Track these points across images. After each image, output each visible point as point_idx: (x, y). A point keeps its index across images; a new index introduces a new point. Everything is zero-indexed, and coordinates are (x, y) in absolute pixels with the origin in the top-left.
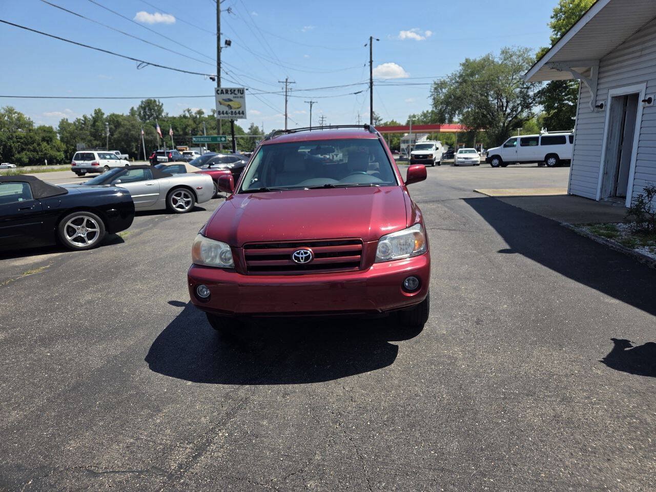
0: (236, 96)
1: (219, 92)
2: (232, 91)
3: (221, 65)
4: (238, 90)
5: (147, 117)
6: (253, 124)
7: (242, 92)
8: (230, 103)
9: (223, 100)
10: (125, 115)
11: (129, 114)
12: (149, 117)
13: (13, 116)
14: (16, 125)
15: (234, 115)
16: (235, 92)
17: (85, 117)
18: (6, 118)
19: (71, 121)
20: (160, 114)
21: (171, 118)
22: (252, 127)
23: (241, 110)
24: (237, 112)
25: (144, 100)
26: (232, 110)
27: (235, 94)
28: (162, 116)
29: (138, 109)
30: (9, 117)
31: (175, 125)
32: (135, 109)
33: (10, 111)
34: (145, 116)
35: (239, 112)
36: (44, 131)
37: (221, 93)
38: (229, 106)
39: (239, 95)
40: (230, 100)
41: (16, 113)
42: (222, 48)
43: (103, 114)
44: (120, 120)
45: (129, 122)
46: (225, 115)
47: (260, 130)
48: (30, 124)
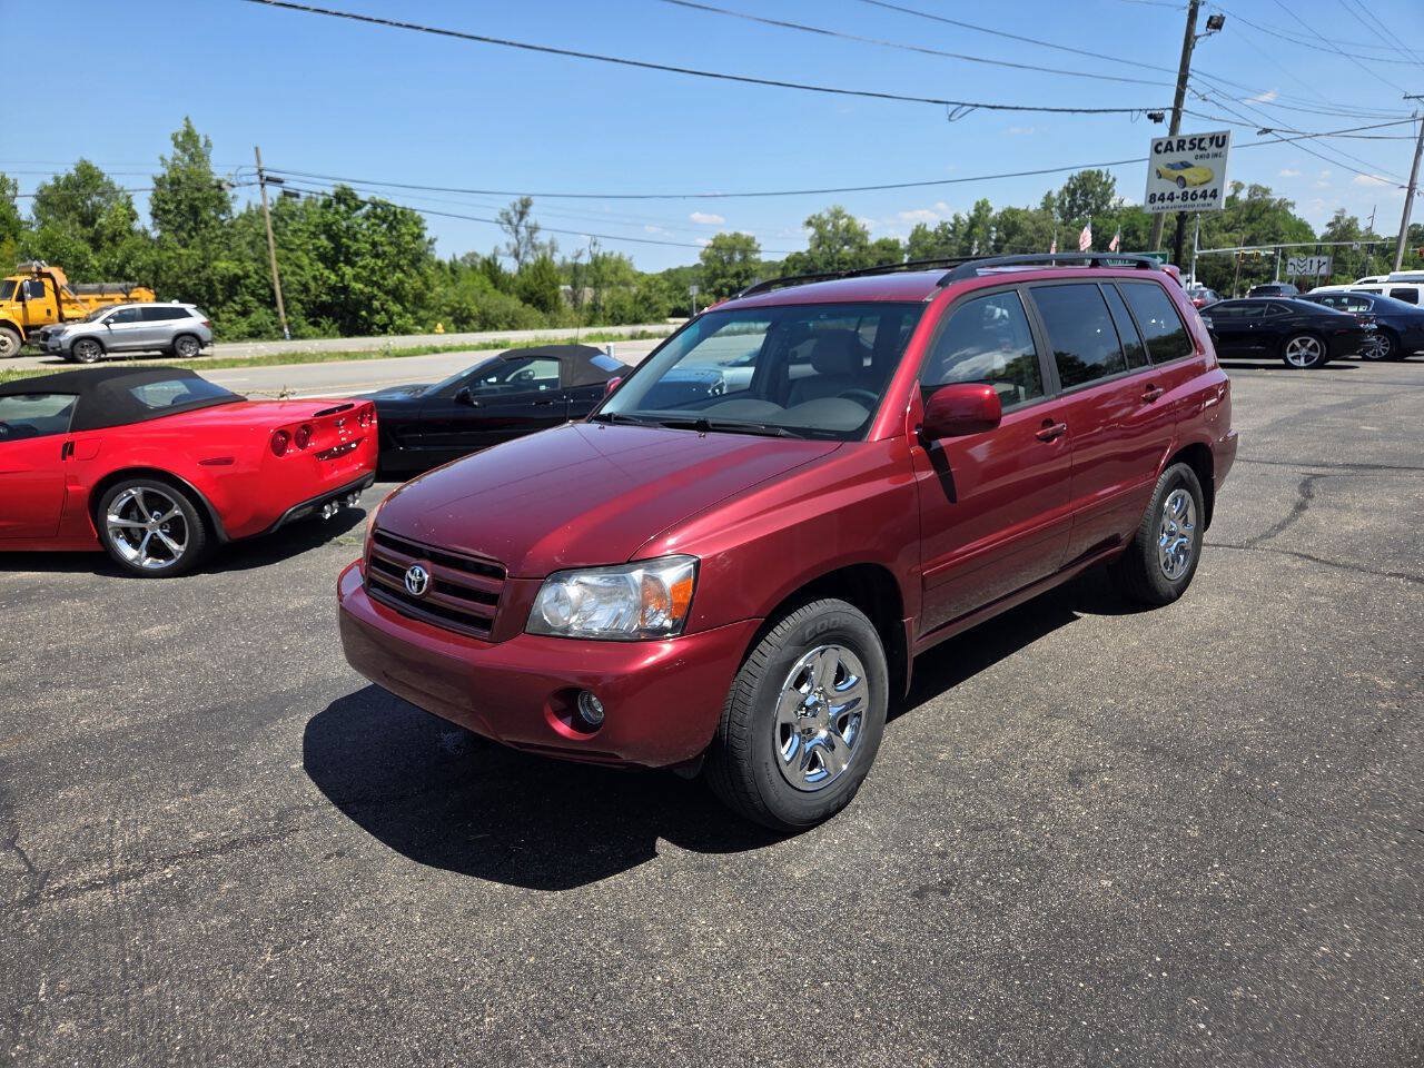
0: (1204, 152)
1: (1159, 148)
2: (1196, 142)
3: (1190, 81)
4: (1211, 139)
5: (1076, 210)
6: (1343, 211)
7: (1220, 143)
8: (1185, 173)
9: (1169, 165)
10: (1031, 209)
11: (1039, 207)
12: (1081, 209)
13: (841, 222)
14: (841, 238)
15: (1189, 202)
16: (1202, 145)
17: (956, 218)
18: (829, 228)
19: (931, 228)
20: (1105, 202)
21: (1130, 209)
22: (1338, 219)
23: (1209, 188)
24: (1199, 193)
25: (1076, 173)
26: (1186, 189)
27: (1204, 149)
28: (1109, 207)
29: (1060, 194)
30: (834, 226)
31: (1134, 225)
32: (1055, 195)
33: (837, 215)
34: (1071, 208)
35: (1205, 191)
36: (884, 248)
37: (1165, 151)
38: (1181, 181)
39: (1213, 149)
40: (1186, 165)
41: (845, 216)
42: (1196, 38)
43: (990, 210)
44: (1019, 219)
45: (1034, 223)
46: (1167, 203)
47: (1362, 228)
48: (864, 235)
